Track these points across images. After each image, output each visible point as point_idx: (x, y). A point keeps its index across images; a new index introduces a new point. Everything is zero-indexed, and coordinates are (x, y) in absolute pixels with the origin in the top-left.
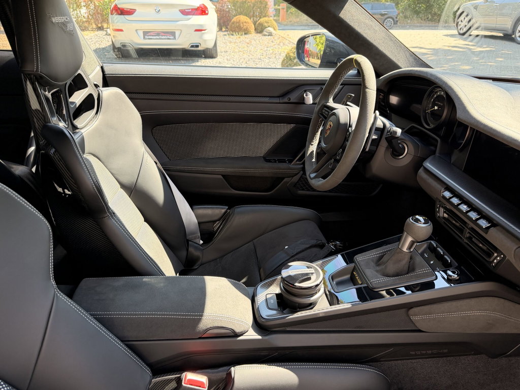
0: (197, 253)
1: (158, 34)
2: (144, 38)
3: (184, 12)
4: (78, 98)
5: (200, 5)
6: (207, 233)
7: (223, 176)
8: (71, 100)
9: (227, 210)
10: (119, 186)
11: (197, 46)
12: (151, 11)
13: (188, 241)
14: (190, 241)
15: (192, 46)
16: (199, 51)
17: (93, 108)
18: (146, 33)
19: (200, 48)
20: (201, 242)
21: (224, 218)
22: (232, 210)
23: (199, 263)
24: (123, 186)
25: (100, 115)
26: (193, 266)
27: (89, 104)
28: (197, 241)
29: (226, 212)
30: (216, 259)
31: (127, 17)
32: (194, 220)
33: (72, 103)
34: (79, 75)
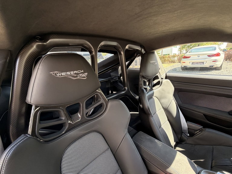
0: (185, 138)
1: (197, 63)
2: (192, 64)
3: (209, 56)
4: (155, 82)
5: (217, 53)
6: (192, 133)
7: (203, 114)
8: (153, 82)
9: (203, 128)
10: (162, 107)
11: (213, 66)
12: (197, 56)
13: (182, 132)
14: (183, 133)
15: (210, 66)
16: (213, 68)
17: (159, 84)
18: (193, 63)
19: (213, 67)
20: (189, 135)
21: (200, 130)
22: (205, 129)
23: (185, 142)
24: (163, 108)
25: (161, 87)
26: (182, 142)
27: (158, 83)
28: (186, 134)
29: (202, 128)
30: (193, 144)
31: (187, 59)
32: (186, 126)
33: (153, 83)
34: (157, 76)
